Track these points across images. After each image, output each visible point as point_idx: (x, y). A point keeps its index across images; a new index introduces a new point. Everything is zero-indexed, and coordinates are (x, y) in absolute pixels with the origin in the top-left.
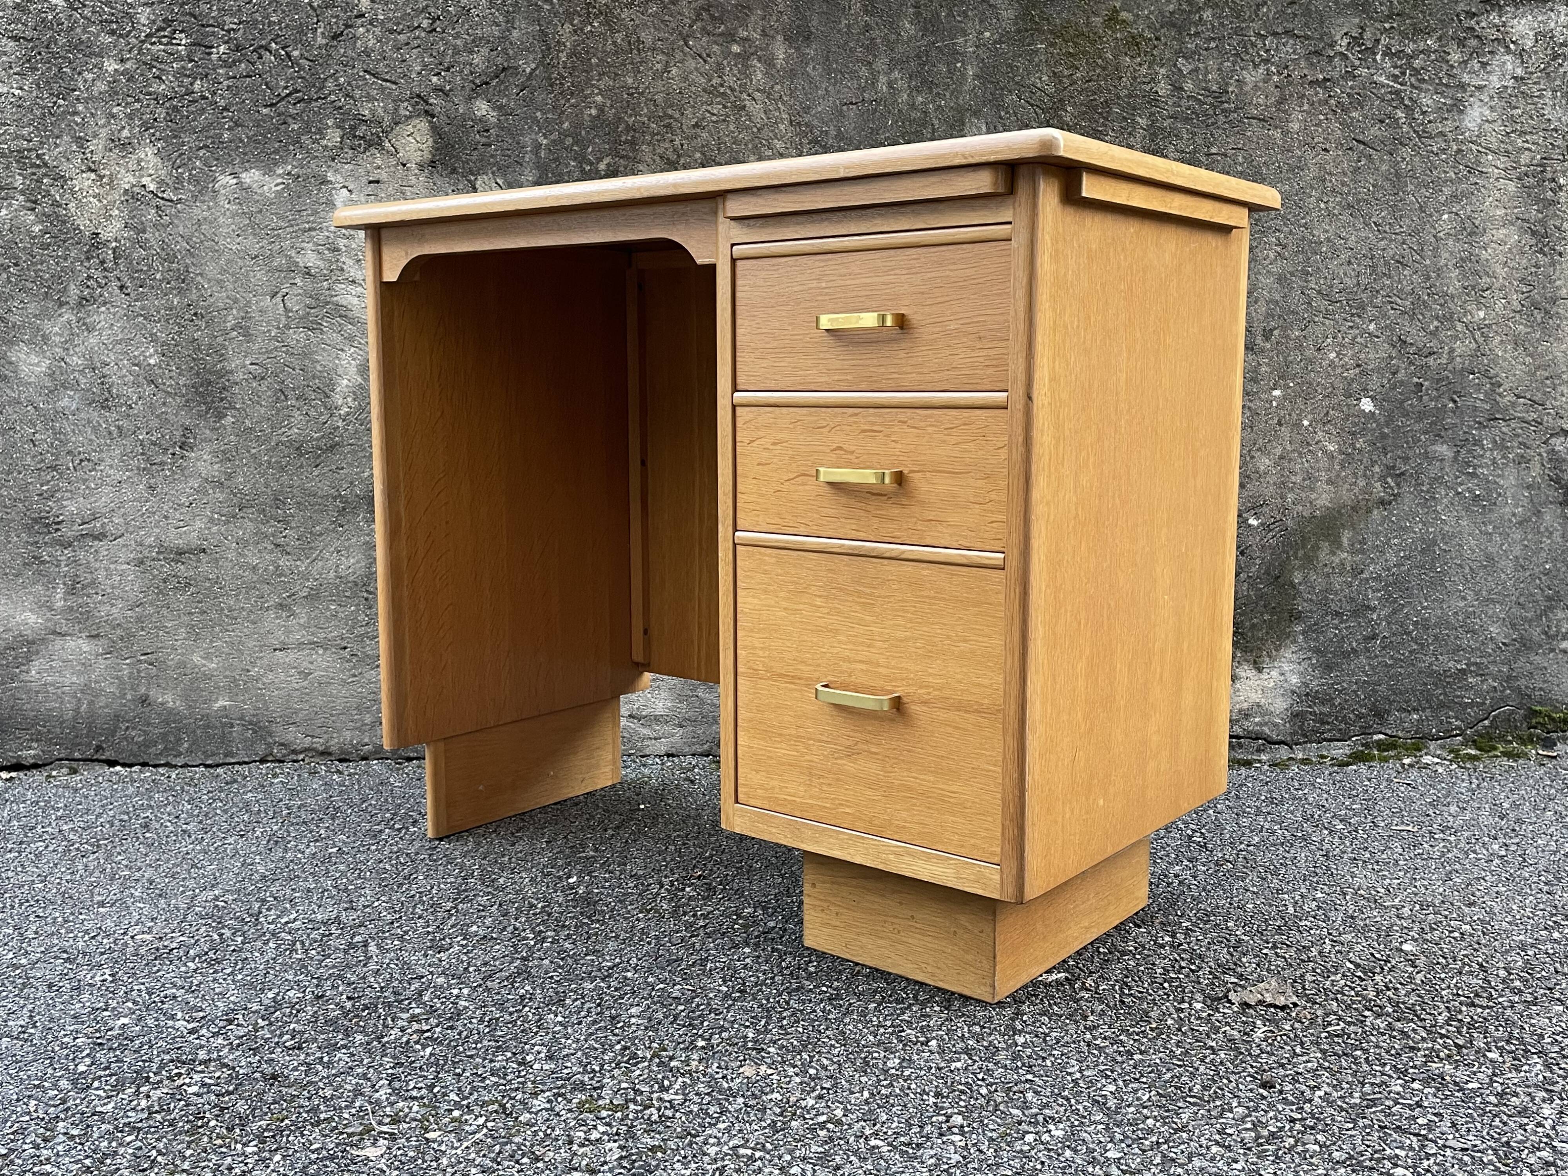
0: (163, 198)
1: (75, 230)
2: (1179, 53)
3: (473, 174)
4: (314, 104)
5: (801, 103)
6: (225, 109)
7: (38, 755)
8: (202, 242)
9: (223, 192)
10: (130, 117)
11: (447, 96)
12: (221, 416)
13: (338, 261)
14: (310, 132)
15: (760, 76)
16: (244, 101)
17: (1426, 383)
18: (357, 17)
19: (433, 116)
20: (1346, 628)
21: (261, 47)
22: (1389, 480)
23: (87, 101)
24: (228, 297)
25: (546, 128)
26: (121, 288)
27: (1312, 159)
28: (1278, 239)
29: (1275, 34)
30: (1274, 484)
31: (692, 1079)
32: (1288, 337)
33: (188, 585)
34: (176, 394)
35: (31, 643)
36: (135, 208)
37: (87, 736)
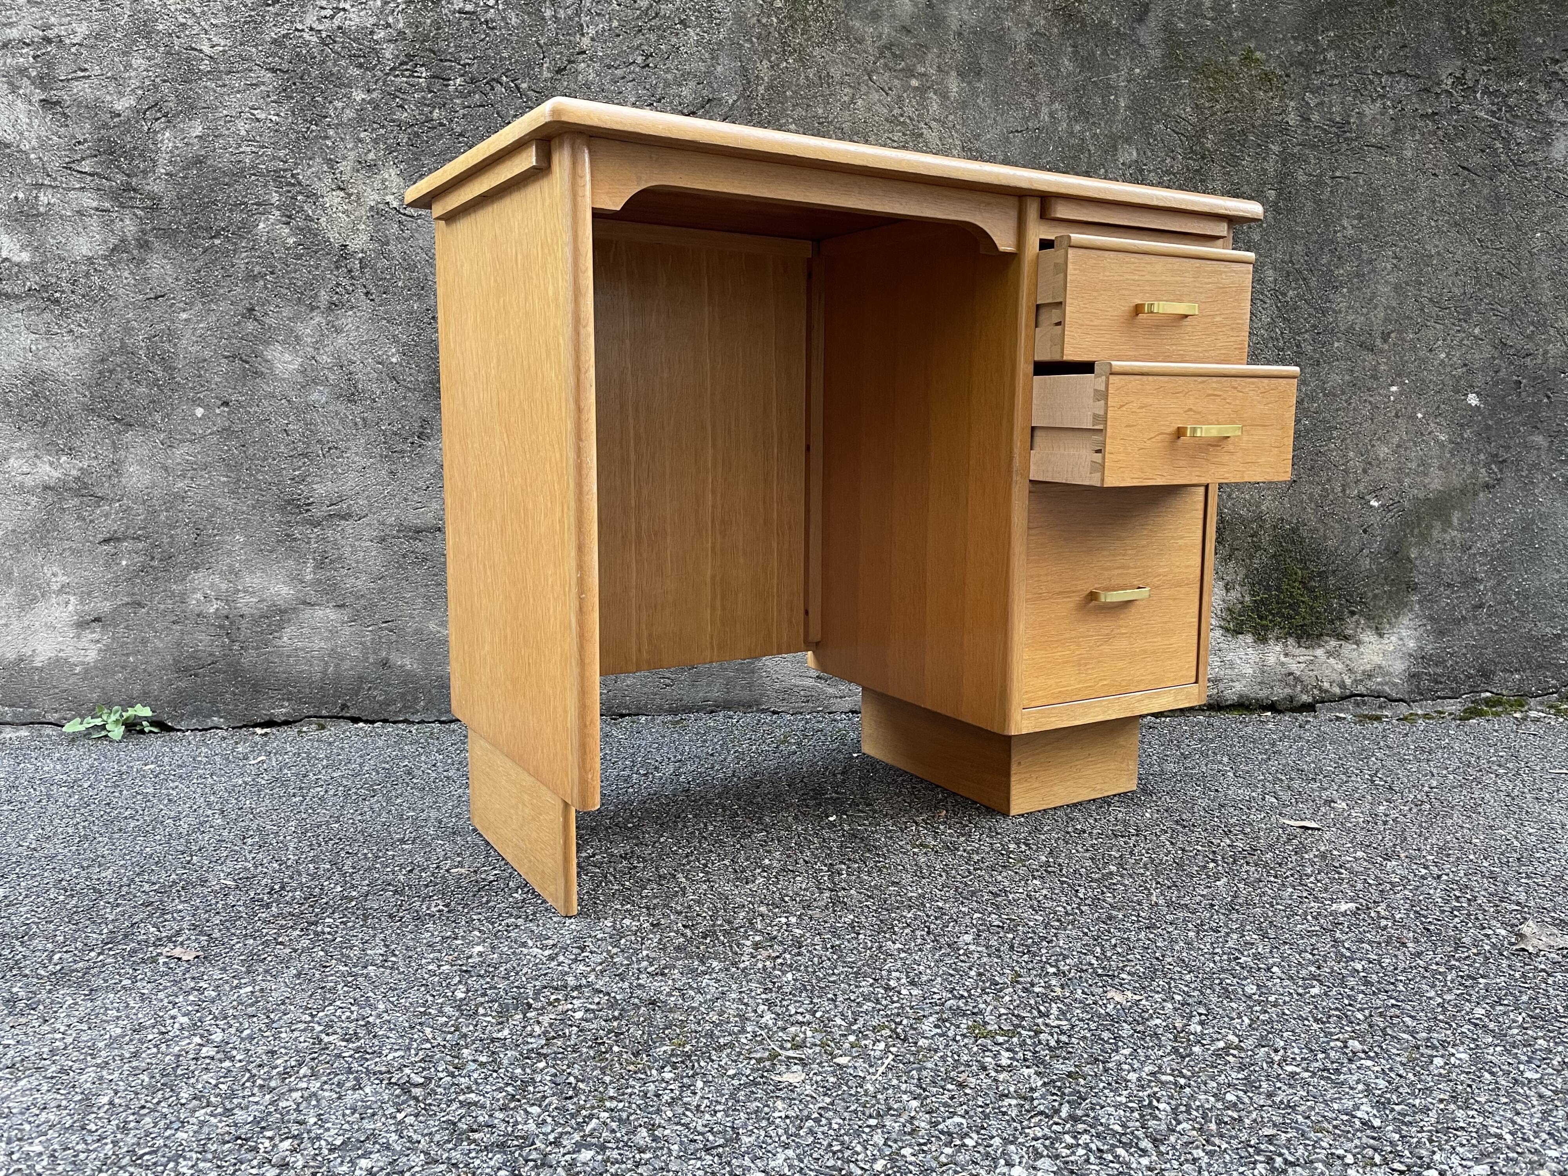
0: (404, 214)
1: (325, 242)
2: (1306, 88)
5: (972, 131)
6: (461, 135)
7: (289, 713)
10: (375, 141)
15: (936, 107)
16: (477, 128)
17: (1524, 381)
18: (578, 54)
20: (1456, 598)
21: (494, 79)
22: (1493, 466)
23: (337, 126)
26: (367, 294)
27: (1424, 183)
28: (1394, 253)
29: (1390, 73)
30: (1393, 470)
31: (1065, 1004)
32: (1403, 340)
33: (425, 560)
34: (415, 389)
35: (283, 612)
36: (380, 223)
37: (334, 695)
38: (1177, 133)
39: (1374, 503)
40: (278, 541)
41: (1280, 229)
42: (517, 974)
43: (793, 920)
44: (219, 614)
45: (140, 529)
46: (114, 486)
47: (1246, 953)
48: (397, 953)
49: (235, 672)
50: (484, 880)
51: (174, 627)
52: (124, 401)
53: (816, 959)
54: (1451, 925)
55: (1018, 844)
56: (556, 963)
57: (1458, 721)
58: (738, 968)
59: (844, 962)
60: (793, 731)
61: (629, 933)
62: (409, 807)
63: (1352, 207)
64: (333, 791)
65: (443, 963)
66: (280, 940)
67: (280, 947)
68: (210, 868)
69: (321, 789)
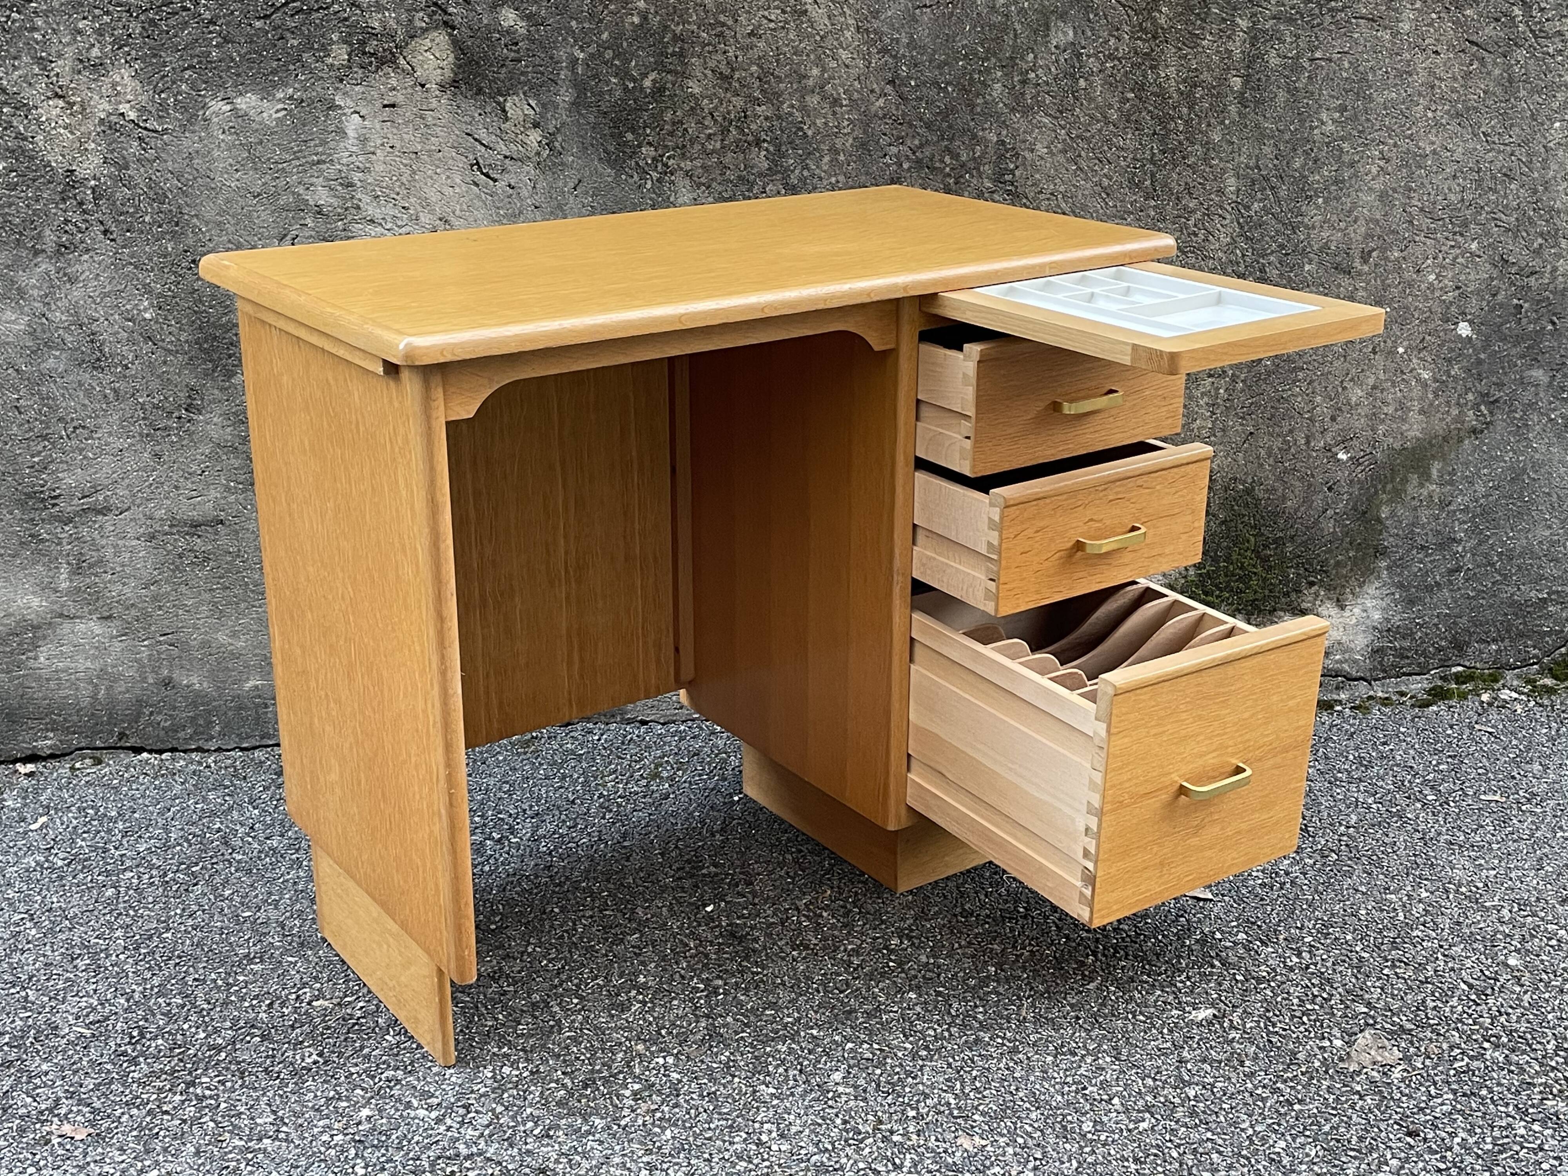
0: (146, 129)
1: (45, 167)
3: (502, 95)
4: (315, 15)
6: (212, 22)
7: (55, 745)
8: (195, 179)
9: (216, 120)
10: (99, 32)
11: (469, 4)
12: (230, 374)
14: (312, 48)
16: (232, 13)
17: (1526, 305)
19: (453, 28)
20: (1430, 562)
22: (1483, 407)
23: (47, 13)
25: (582, 39)
26: (105, 232)
27: (1422, 63)
28: (1381, 152)
30: (1367, 416)
31: (918, 1154)
32: (1386, 259)
33: (207, 559)
34: (177, 352)
35: (35, 628)
36: (115, 141)
37: (109, 724)
38: (1124, 6)
39: (1342, 456)
40: (22, 543)
41: (1246, 126)
42: (409, 1142)
43: (670, 1060)
47: (1094, 1081)
48: (287, 1121)
50: (351, 1016)
53: (693, 1111)
54: (1294, 1036)
55: (900, 938)
56: (444, 1128)
57: (1417, 710)
58: (619, 1126)
59: (720, 1114)
60: (664, 756)
61: (510, 1086)
62: (242, 904)
63: (1333, 97)
64: (147, 876)
65: (335, 1132)
66: (164, 1109)
67: (166, 1117)
68: (53, 1008)
69: (132, 874)
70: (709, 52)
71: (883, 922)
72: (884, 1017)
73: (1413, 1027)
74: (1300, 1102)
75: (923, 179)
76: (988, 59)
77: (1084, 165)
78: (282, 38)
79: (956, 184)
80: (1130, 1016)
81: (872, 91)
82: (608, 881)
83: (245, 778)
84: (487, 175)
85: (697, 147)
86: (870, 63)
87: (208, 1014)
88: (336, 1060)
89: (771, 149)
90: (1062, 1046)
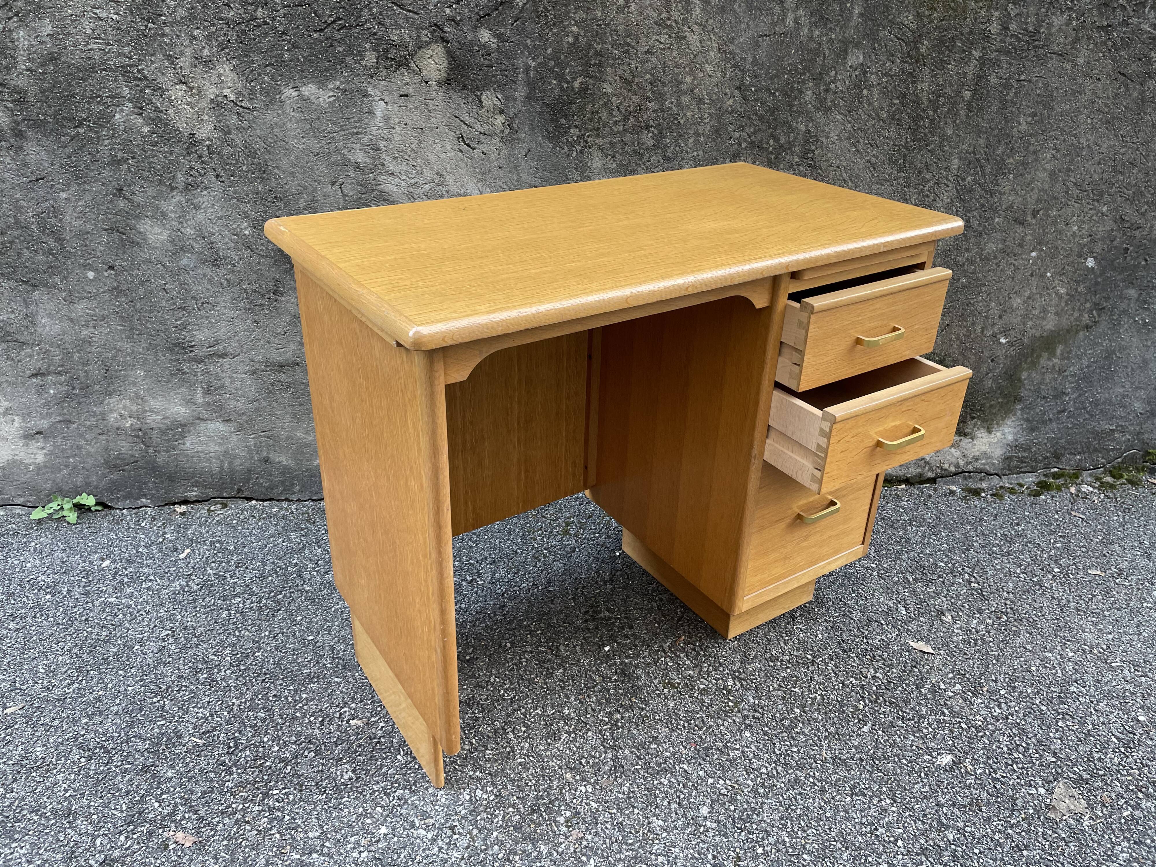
0: (241, 106)
1: (175, 131)
3: (479, 90)
4: (354, 30)
5: (728, 34)
6: (284, 33)
7: (198, 495)
8: (275, 142)
9: (288, 102)
10: (208, 38)
11: (458, 25)
13: (379, 158)
14: (352, 53)
15: (698, 11)
16: (298, 27)
17: (1131, 248)
19: (448, 42)
20: (1048, 406)
22: (1094, 312)
23: (172, 24)
24: (299, 185)
25: (534, 52)
26: (217, 176)
27: (1088, 86)
30: (1021, 316)
32: (1048, 216)
33: (289, 387)
34: (267, 256)
35: (183, 426)
36: (221, 114)
37: (231, 483)
38: (899, 39)
39: (1003, 341)
40: (171, 374)
41: (970, 125)
43: (590, 789)
44: (133, 428)
45: (59, 366)
46: (32, 334)
47: (881, 823)
49: (153, 468)
50: (375, 736)
51: (100, 437)
52: (27, 267)
54: (1011, 783)
55: (734, 679)
56: (437, 849)
57: (1032, 498)
58: (558, 852)
59: (627, 844)
60: (571, 517)
61: (482, 808)
62: (307, 628)
63: (1029, 107)
64: (249, 602)
65: (362, 849)
66: (247, 819)
67: (248, 827)
68: (180, 717)
69: (240, 599)
70: (619, 64)
71: (721, 665)
72: (731, 754)
73: (1088, 776)
74: (1027, 848)
75: (754, 155)
76: (804, 74)
77: (860, 148)
78: (332, 46)
79: (775, 158)
80: (897, 760)
81: (726, 94)
82: (541, 620)
83: (314, 522)
84: (468, 145)
85: (607, 129)
86: (725, 74)
87: (281, 727)
88: (364, 776)
89: (656, 132)
90: (855, 787)
